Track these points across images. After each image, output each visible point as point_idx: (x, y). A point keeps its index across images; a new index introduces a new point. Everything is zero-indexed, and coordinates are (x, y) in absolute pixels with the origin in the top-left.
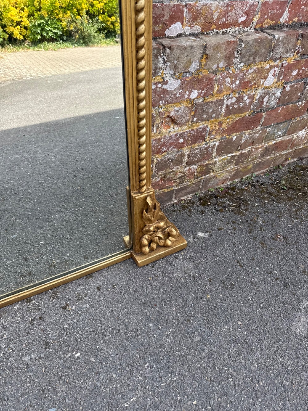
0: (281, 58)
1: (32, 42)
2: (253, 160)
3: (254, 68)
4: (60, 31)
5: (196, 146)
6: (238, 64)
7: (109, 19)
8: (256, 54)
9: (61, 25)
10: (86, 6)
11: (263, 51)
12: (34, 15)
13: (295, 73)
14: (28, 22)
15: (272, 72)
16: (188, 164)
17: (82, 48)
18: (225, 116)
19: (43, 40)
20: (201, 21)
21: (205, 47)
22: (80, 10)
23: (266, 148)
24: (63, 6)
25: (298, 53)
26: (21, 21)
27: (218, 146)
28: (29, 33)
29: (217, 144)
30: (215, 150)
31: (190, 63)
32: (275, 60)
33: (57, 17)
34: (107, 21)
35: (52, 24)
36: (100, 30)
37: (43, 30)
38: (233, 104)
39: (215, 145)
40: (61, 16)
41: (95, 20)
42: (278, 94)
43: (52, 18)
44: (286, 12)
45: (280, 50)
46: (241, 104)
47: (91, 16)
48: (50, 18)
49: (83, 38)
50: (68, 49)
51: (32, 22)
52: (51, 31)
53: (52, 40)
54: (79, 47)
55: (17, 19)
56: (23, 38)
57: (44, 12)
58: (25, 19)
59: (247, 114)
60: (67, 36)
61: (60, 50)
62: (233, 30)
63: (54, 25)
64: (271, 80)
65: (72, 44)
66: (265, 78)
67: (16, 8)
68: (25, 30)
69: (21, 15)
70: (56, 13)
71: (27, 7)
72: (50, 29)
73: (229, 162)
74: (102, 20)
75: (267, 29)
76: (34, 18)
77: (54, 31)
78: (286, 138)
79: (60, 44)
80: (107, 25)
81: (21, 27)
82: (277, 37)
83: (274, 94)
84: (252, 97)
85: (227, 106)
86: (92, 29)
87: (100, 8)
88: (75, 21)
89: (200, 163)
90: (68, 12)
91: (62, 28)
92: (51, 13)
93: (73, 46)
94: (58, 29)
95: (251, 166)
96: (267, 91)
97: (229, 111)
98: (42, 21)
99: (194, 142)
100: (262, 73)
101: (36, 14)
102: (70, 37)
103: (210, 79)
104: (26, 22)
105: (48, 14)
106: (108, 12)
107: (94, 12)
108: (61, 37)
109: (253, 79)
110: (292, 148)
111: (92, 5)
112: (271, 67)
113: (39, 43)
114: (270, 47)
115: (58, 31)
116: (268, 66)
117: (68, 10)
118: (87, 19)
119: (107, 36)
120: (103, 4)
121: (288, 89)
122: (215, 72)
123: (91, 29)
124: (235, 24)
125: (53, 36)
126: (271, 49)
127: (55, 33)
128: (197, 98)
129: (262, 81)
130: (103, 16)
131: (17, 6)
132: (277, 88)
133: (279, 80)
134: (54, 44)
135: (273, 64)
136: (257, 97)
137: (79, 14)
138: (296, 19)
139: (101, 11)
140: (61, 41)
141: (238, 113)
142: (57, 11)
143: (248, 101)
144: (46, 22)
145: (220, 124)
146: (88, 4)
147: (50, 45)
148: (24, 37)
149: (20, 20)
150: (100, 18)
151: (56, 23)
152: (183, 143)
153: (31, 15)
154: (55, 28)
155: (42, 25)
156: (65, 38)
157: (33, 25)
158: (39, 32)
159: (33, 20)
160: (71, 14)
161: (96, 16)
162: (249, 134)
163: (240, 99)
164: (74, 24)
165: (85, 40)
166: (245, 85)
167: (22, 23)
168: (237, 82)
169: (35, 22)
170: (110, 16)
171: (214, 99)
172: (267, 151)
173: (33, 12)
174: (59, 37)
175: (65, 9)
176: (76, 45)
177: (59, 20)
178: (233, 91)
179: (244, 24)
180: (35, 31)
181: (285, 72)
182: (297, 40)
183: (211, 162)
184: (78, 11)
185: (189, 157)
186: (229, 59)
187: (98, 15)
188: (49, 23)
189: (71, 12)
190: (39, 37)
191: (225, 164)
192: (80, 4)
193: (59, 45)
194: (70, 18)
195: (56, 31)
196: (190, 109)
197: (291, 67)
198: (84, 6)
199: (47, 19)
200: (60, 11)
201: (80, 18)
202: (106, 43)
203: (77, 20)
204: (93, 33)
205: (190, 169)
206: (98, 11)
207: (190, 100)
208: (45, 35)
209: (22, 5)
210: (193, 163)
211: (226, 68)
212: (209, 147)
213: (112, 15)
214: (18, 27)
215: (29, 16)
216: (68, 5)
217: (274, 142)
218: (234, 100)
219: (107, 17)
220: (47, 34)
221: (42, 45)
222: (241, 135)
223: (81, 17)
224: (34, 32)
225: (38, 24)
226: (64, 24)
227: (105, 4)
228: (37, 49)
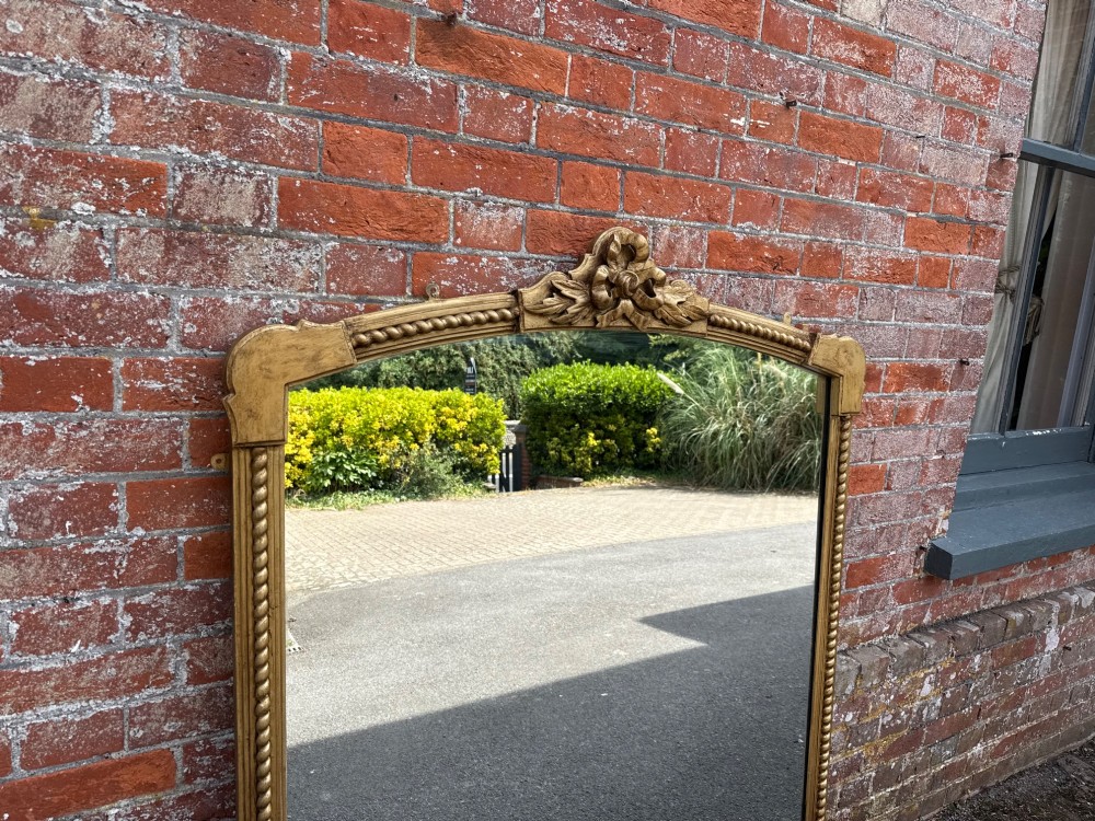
0: (935, 664)
1: (308, 493)
2: (918, 795)
3: (908, 679)
4: (372, 470)
5: (850, 779)
6: (892, 679)
7: (475, 448)
8: (908, 666)
9: (377, 460)
10: (431, 427)
11: (916, 661)
12: (325, 443)
13: (953, 677)
14: (310, 455)
15: (927, 680)
16: (840, 806)
17: (416, 503)
18: (881, 738)
19: (336, 487)
20: (848, 638)
21: (860, 668)
22: (419, 433)
23: (933, 776)
24: (387, 427)
25: (952, 655)
26: (297, 454)
27: (875, 778)
28: (305, 475)
29: (874, 774)
30: (871, 784)
31: (846, 686)
32: (929, 667)
33: (371, 446)
34: (472, 451)
35: (358, 458)
36: (455, 468)
37: (338, 469)
38: (889, 722)
39: (870, 776)
40: (379, 443)
41: (445, 450)
42: (938, 703)
43: (361, 448)
44: (928, 613)
45: (933, 657)
46: (899, 722)
47: (440, 442)
48: (357, 449)
49: (420, 484)
50: (386, 505)
51: (319, 455)
52: (355, 471)
53: (353, 488)
54: (410, 501)
56: (292, 486)
57: (346, 439)
58: (305, 451)
59: (905, 732)
60: (384, 481)
61: (369, 507)
62: (878, 640)
63: (363, 461)
64: (927, 689)
65: (394, 495)
66: (921, 687)
67: (293, 431)
68: (300, 471)
69: (299, 444)
70: (371, 439)
71: (314, 429)
72: (354, 467)
73: (888, 801)
74: (461, 451)
75: (911, 632)
76: (325, 450)
77: (360, 471)
78: (958, 759)
79: (369, 495)
80: (470, 458)
81: (293, 465)
82: (927, 645)
83: (934, 704)
84: (909, 712)
85: (883, 726)
86: (442, 466)
87: (458, 429)
88: (407, 454)
89: (854, 804)
90: (396, 437)
91: (379, 466)
92: (361, 439)
93: (398, 500)
94: (370, 467)
95: (917, 805)
96: (926, 702)
97: (886, 731)
98: (340, 454)
99: (848, 774)
100: (918, 683)
101: (329, 442)
102: (390, 481)
103: (864, 699)
104: (306, 457)
105: (354, 441)
106: (473, 436)
107: (446, 437)
108: (373, 483)
109: (908, 690)
110: (968, 774)
111: (443, 426)
112: (926, 675)
113: (325, 495)
114: (922, 656)
115: (369, 472)
116: (922, 675)
117: (396, 433)
118: (432, 450)
119: (466, 480)
120: (466, 423)
121: (948, 695)
122: (869, 690)
123: (440, 468)
124: (880, 634)
125: (358, 480)
126: (924, 657)
127: (362, 475)
128: (852, 720)
129: (918, 691)
130: (463, 443)
131: (294, 428)
132: (936, 696)
133: (936, 687)
134: (356, 495)
135: (926, 671)
136: (915, 711)
137: (416, 441)
138: (939, 617)
139: (461, 435)
140: (373, 490)
141: (896, 732)
142: (373, 437)
143: (905, 717)
144: (349, 455)
145: (876, 749)
146: (436, 425)
147: (348, 499)
148: (294, 482)
149: (295, 451)
150: (458, 447)
151: (367, 458)
152: (836, 776)
153: (318, 444)
154: (363, 466)
155: (338, 461)
156: (381, 483)
157: (319, 462)
158: (330, 473)
159: (321, 453)
160: (401, 442)
161: (451, 443)
162: (910, 758)
163: (896, 716)
164: (404, 458)
165: (424, 487)
166: (900, 698)
167: (296, 458)
168: (892, 697)
169: (324, 456)
170: (477, 443)
171: (869, 720)
172: (935, 781)
173: (325, 438)
174: (369, 482)
175: (388, 433)
176: (403, 497)
177: (375, 451)
178: (888, 707)
179: (888, 632)
180: (322, 473)
181: (941, 678)
182: (949, 643)
183: (867, 802)
184: (415, 435)
185: (841, 796)
186: (882, 676)
187: (454, 442)
188: (353, 456)
189: (401, 438)
190: (327, 483)
191: (883, 804)
192: (421, 424)
193: (367, 497)
194: (398, 447)
195: (364, 472)
196: (845, 734)
197: (947, 671)
198: (428, 427)
199: (350, 450)
200: (378, 436)
201: (418, 447)
202: (465, 491)
203: (410, 450)
204: (443, 476)
205: (841, 814)
206: (455, 436)
207: (845, 724)
208: (341, 478)
209: (305, 428)
210: (846, 806)
211: (880, 685)
212: (863, 780)
213: (481, 442)
214: (288, 464)
215: (315, 444)
216: (397, 427)
217: (942, 766)
218: (891, 716)
219: (471, 445)
220: (346, 476)
221: (331, 499)
222: (900, 760)
223: (421, 445)
224: (318, 474)
225: (331, 459)
226: (383, 458)
227: (469, 423)
228: (320, 506)
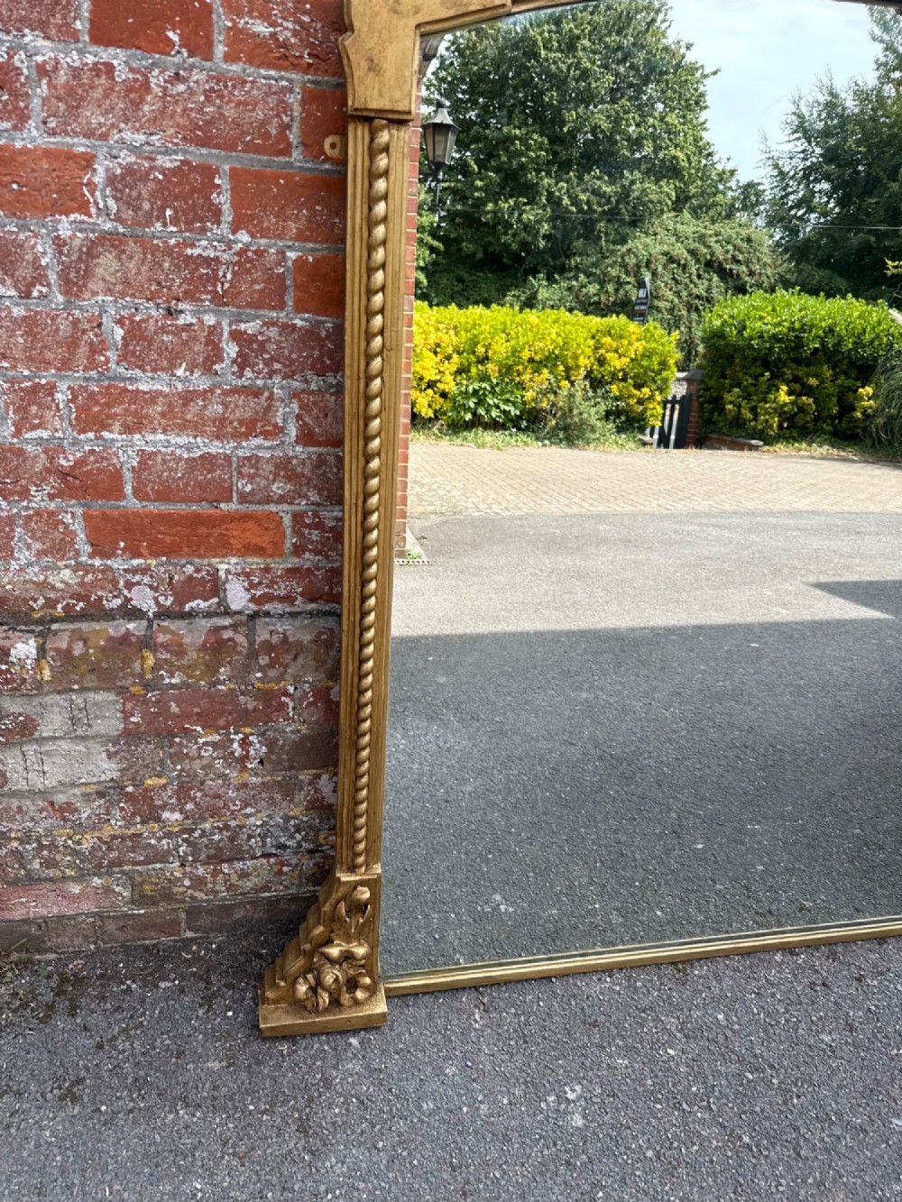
1: (449, 426)
4: (516, 408)
7: (635, 392)
9: (523, 396)
10: (587, 361)
12: (469, 371)
14: (452, 384)
17: (560, 450)
19: (476, 422)
22: (571, 368)
24: (537, 358)
26: (439, 381)
28: (447, 405)
33: (517, 379)
34: (631, 396)
35: (502, 392)
36: (607, 415)
37: (480, 402)
40: (526, 377)
41: (600, 392)
43: (506, 380)
47: (595, 381)
48: (502, 381)
49: (566, 428)
50: (527, 449)
51: (462, 385)
52: (497, 407)
53: (494, 426)
54: (554, 447)
55: (430, 375)
56: (432, 416)
57: (491, 368)
58: (449, 378)
60: (528, 421)
61: (509, 448)
63: (508, 396)
65: (537, 439)
67: (436, 353)
68: (442, 400)
69: (442, 369)
70: (518, 371)
71: (459, 353)
72: (496, 401)
74: (618, 394)
76: (469, 379)
77: (503, 407)
79: (510, 435)
80: (628, 404)
81: (435, 393)
86: (593, 410)
87: (618, 368)
88: (555, 393)
90: (545, 371)
91: (524, 403)
92: (506, 370)
93: (540, 444)
94: (514, 404)
98: (484, 385)
101: (474, 370)
102: (533, 423)
104: (449, 385)
105: (500, 371)
106: (636, 377)
107: (603, 376)
108: (515, 423)
111: (601, 361)
113: (465, 430)
115: (512, 409)
117: (546, 366)
118: (584, 390)
119: (622, 429)
120: (628, 360)
123: (591, 412)
125: (500, 417)
127: (504, 412)
130: (621, 384)
131: (438, 350)
134: (497, 434)
137: (568, 378)
139: (621, 374)
140: (515, 430)
142: (520, 368)
144: (492, 388)
146: (592, 359)
147: (489, 437)
148: (435, 412)
149: (438, 377)
150: (614, 389)
151: (512, 392)
153: (462, 371)
154: (507, 401)
155: (481, 393)
156: (524, 424)
157: (461, 391)
158: (472, 405)
159: (465, 382)
160: (551, 377)
161: (607, 383)
164: (552, 397)
165: (569, 433)
167: (438, 385)
169: (467, 386)
170: (638, 387)
173: (470, 365)
174: (511, 420)
175: (537, 365)
176: (547, 442)
177: (521, 386)
180: (464, 405)
184: (568, 370)
187: (611, 383)
188: (497, 389)
189: (551, 372)
190: (468, 417)
192: (576, 357)
193: (508, 438)
194: (547, 383)
195: (507, 408)
198: (583, 361)
199: (495, 381)
200: (526, 367)
201: (569, 385)
202: (617, 443)
203: (560, 388)
204: (593, 421)
206: (613, 374)
208: (483, 413)
209: (450, 350)
213: (643, 386)
214: (430, 392)
215: (459, 372)
216: (547, 358)
219: (631, 388)
220: (488, 411)
221: (471, 435)
223: (572, 383)
224: (460, 406)
225: (474, 389)
226: (529, 395)
227: (632, 360)
228: (459, 441)
